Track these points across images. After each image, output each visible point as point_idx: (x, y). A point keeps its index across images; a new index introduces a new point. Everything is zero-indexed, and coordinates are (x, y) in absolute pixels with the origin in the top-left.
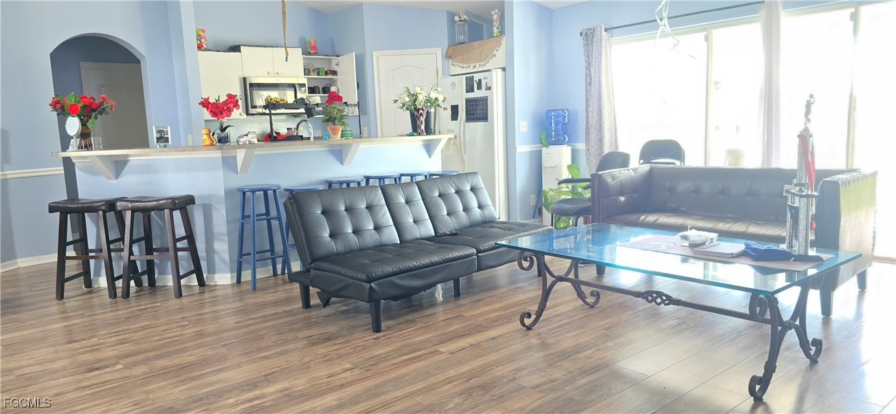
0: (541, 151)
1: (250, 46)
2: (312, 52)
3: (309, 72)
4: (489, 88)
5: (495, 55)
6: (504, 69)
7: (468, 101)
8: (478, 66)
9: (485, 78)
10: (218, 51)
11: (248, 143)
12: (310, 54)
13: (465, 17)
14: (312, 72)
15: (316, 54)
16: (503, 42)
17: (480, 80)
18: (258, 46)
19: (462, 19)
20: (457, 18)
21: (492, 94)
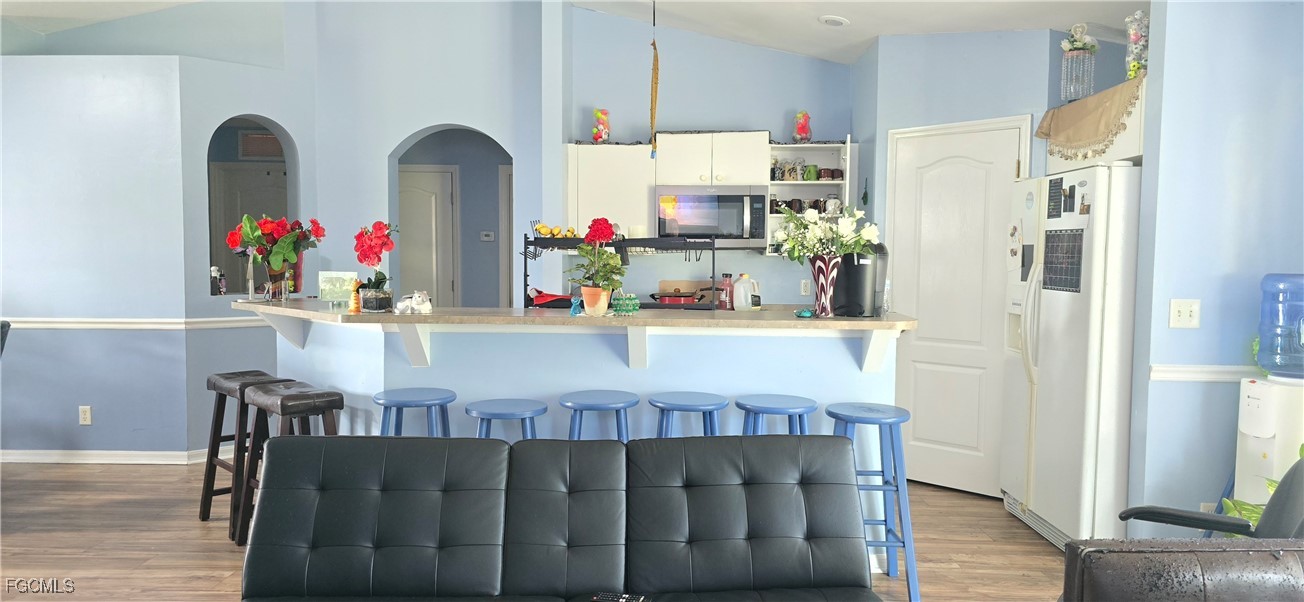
0: (1239, 383)
1: (671, 133)
2: (798, 137)
3: (783, 174)
4: (1086, 210)
5: (1124, 126)
6: (1137, 162)
7: (1051, 237)
8: (1090, 154)
9: (1082, 184)
10: (617, 143)
11: (409, 312)
12: (795, 141)
13: (1088, 39)
14: (787, 174)
15: (808, 140)
16: (1142, 92)
17: (1072, 189)
18: (686, 132)
19: (1078, 44)
20: (1066, 45)
21: (1090, 224)
